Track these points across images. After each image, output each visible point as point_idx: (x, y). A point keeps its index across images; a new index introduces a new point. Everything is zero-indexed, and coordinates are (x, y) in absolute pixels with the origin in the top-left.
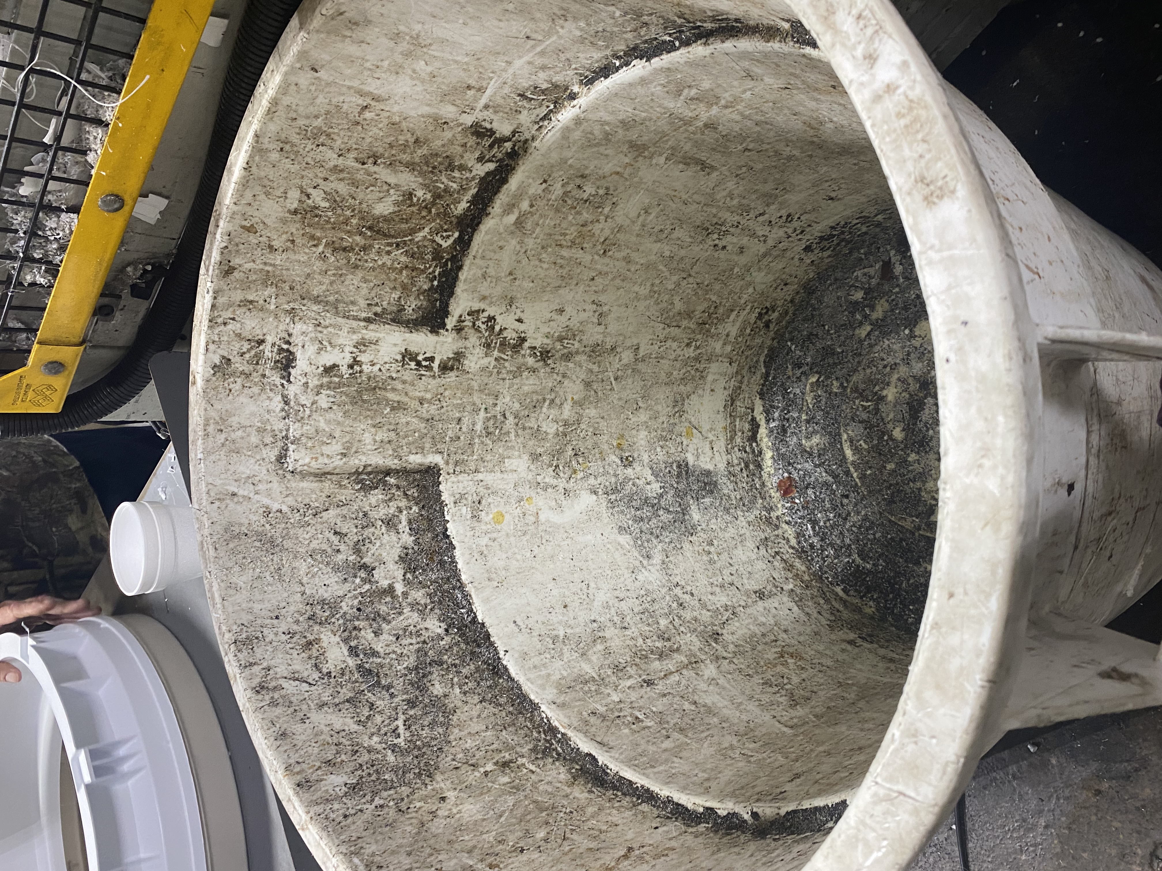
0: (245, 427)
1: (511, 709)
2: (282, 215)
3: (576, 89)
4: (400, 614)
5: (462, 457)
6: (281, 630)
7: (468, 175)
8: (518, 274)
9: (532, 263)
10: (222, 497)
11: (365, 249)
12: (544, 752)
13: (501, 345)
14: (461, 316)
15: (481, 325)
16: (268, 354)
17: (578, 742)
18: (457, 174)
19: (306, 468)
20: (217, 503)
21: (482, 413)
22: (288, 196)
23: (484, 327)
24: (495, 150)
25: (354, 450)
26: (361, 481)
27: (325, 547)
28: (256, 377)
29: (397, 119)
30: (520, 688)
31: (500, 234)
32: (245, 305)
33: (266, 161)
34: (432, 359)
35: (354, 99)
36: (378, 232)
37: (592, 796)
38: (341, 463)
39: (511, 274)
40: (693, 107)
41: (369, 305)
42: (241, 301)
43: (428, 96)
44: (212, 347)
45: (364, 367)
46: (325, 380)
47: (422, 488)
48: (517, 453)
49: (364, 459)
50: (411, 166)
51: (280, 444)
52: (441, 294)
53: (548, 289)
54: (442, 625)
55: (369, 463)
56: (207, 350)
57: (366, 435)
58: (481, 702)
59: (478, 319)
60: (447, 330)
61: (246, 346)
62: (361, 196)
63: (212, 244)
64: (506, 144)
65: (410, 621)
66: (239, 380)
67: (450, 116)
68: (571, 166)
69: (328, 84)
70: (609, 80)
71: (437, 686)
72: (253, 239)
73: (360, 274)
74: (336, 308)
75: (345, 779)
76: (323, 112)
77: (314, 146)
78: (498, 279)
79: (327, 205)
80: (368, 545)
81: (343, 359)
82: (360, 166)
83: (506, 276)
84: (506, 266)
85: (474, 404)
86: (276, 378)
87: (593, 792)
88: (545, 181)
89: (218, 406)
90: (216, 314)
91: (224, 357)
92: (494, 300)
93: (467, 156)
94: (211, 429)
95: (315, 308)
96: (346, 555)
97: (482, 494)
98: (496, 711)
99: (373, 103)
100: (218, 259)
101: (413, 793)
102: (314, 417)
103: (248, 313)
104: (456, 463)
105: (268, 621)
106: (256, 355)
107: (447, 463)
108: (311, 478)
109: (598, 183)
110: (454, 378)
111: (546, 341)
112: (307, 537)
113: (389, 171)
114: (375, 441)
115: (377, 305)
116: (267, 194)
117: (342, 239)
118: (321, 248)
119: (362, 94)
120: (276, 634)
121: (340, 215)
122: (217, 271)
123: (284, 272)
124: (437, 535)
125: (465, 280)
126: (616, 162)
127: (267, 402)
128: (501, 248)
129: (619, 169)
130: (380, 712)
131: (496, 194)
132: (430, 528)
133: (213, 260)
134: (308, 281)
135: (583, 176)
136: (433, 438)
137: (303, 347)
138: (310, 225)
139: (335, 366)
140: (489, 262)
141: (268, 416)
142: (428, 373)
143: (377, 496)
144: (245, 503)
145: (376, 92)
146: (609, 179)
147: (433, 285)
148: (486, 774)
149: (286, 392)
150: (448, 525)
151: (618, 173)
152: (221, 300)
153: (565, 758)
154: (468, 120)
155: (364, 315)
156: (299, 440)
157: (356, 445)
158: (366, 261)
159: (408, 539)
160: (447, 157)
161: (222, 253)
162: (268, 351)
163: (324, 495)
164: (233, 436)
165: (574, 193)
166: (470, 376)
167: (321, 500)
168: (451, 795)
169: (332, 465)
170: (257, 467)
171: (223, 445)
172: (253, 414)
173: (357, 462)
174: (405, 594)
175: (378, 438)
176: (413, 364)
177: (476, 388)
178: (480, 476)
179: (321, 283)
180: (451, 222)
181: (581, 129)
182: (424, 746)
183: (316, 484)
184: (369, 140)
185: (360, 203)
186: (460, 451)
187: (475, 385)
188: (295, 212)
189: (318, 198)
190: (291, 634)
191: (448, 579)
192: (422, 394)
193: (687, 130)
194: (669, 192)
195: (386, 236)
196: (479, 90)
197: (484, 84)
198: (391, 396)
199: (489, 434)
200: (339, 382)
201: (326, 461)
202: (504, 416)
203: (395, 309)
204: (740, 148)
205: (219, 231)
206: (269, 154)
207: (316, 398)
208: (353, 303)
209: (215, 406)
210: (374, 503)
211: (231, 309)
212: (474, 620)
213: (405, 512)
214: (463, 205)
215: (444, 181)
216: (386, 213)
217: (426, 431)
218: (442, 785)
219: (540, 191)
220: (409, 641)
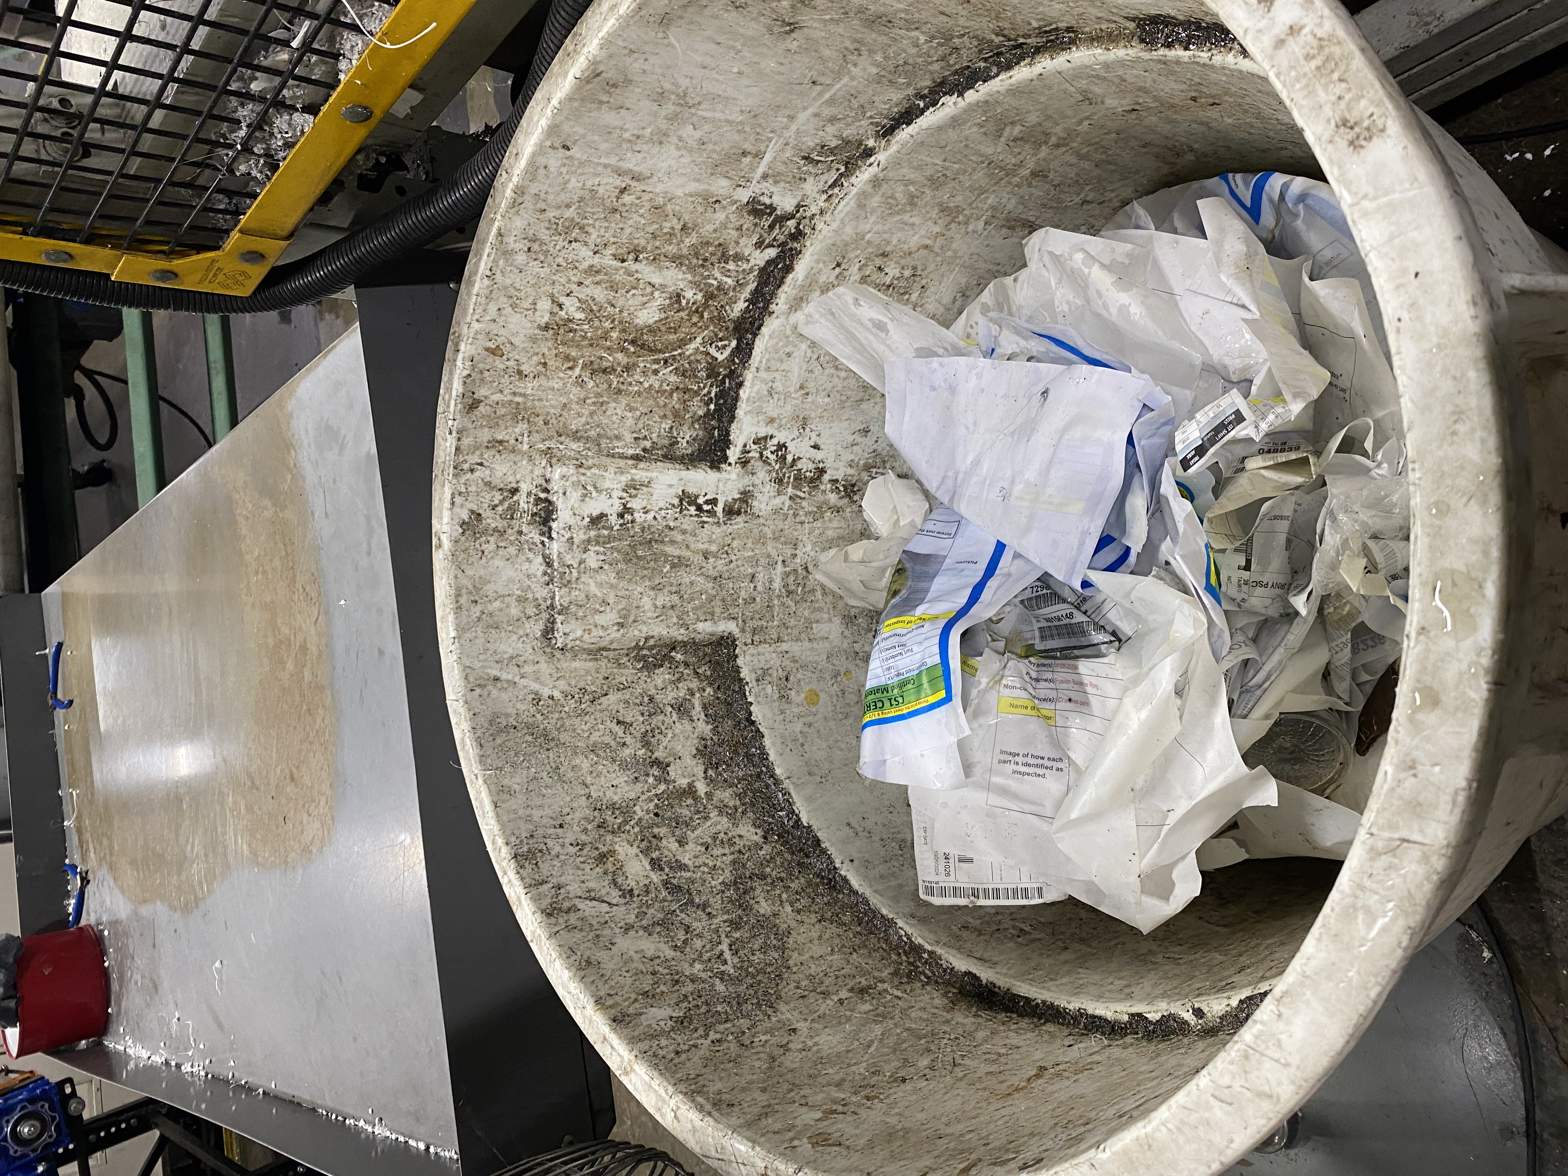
0: (503, 596)
1: (859, 929)
2: (531, 331)
3: (871, 143)
4: (706, 818)
5: (760, 623)
6: (567, 841)
7: (745, 266)
8: (811, 386)
9: (827, 371)
10: (482, 682)
11: (628, 368)
12: (909, 976)
13: (795, 479)
14: (745, 446)
15: (769, 455)
16: (523, 505)
17: (951, 959)
18: (731, 266)
19: (578, 642)
20: (478, 691)
21: (780, 568)
22: (537, 307)
23: (773, 457)
24: (776, 231)
25: (632, 618)
26: (644, 658)
27: (607, 739)
28: (511, 535)
29: (660, 201)
30: (866, 902)
31: (787, 337)
32: (493, 447)
33: (512, 265)
34: (714, 502)
35: (611, 180)
36: (642, 347)
37: (980, 1020)
38: (619, 635)
39: (802, 387)
40: (1016, 150)
41: (636, 439)
42: (489, 442)
43: (696, 169)
44: (458, 500)
45: (636, 515)
46: (593, 533)
47: (716, 665)
48: (826, 616)
49: (645, 629)
50: (677, 260)
51: (545, 616)
52: (720, 420)
53: (848, 404)
54: (759, 831)
55: (650, 634)
56: (453, 503)
57: (645, 599)
58: (820, 921)
59: (766, 449)
60: (730, 464)
61: (498, 497)
62: (620, 303)
63: (451, 373)
64: (788, 223)
65: (719, 827)
66: (492, 539)
67: (722, 192)
68: (869, 242)
69: (582, 164)
70: (911, 127)
71: (763, 903)
72: (499, 364)
73: (624, 400)
74: (599, 445)
75: (669, 1012)
76: (576, 199)
77: (566, 243)
78: (787, 396)
79: (582, 316)
80: (658, 736)
81: (611, 506)
82: (619, 264)
83: (796, 391)
84: (795, 379)
85: (769, 556)
86: (533, 535)
87: (980, 1016)
88: (838, 265)
89: (469, 572)
90: (461, 459)
91: (473, 512)
92: (783, 422)
93: (743, 241)
94: (463, 600)
95: (574, 446)
96: (633, 749)
97: (789, 669)
98: (840, 931)
99: (633, 183)
100: (461, 390)
101: (754, 1026)
102: (583, 579)
103: (498, 456)
104: (754, 632)
105: (552, 831)
106: (509, 508)
107: (743, 631)
108: (585, 656)
109: (903, 262)
110: (742, 525)
111: (850, 471)
112: (586, 728)
113: (652, 268)
114: (656, 607)
115: (645, 438)
116: (514, 306)
117: (601, 358)
118: (577, 371)
119: (620, 173)
120: (563, 846)
121: (597, 328)
122: (459, 406)
123: (537, 403)
124: (739, 722)
125: (748, 399)
126: (923, 232)
127: (526, 565)
128: (789, 355)
129: (927, 242)
130: (700, 936)
131: (779, 286)
132: (730, 714)
133: (454, 393)
134: (565, 414)
135: (884, 255)
136: (723, 600)
137: (564, 494)
138: (564, 343)
139: (602, 515)
140: (775, 374)
141: (528, 582)
142: (710, 520)
143: (662, 676)
144: (511, 689)
145: (636, 169)
146: (916, 256)
147: (709, 410)
148: (841, 1001)
149: (547, 552)
150: (752, 708)
151: (926, 247)
152: (466, 441)
153: (936, 982)
154: (744, 196)
155: (631, 452)
156: (567, 608)
157: (633, 612)
158: (630, 384)
159: (704, 728)
160: (720, 245)
161: (465, 383)
162: (523, 502)
163: (601, 677)
164: (490, 608)
165: (874, 277)
166: (761, 520)
167: (598, 682)
168: (802, 1026)
169: (608, 638)
170: (520, 645)
171: (479, 619)
172: (511, 580)
173: (637, 633)
174: (709, 795)
175: (659, 603)
176: (692, 509)
177: (770, 535)
178: (784, 646)
179: (579, 415)
180: (727, 329)
181: (880, 193)
182: (758, 972)
183: (591, 664)
184: (628, 231)
185: (621, 312)
186: (757, 616)
187: (768, 532)
188: (546, 328)
189: (571, 308)
190: (580, 846)
191: (758, 776)
192: (706, 546)
193: (1009, 183)
194: (991, 267)
195: (651, 350)
196: (756, 155)
197: (763, 149)
198: (669, 550)
199: (789, 593)
200: (609, 536)
201: (601, 633)
202: (806, 568)
203: (666, 442)
204: (1077, 200)
205: (460, 356)
206: (515, 257)
207: (584, 556)
208: (618, 437)
209: (467, 572)
210: (660, 686)
211: (478, 452)
212: (798, 823)
213: (697, 695)
214: (741, 305)
215: (716, 276)
216: (651, 321)
217: (714, 592)
218: (789, 1016)
219: (832, 279)
220: (720, 851)
